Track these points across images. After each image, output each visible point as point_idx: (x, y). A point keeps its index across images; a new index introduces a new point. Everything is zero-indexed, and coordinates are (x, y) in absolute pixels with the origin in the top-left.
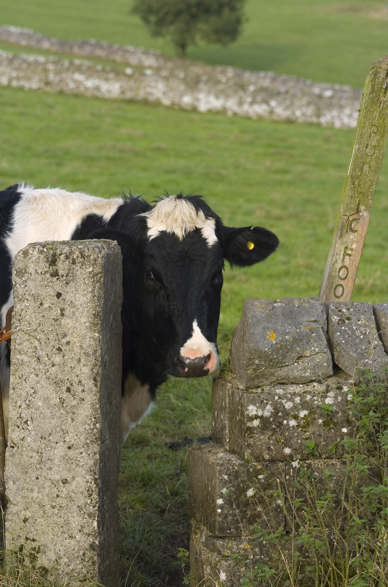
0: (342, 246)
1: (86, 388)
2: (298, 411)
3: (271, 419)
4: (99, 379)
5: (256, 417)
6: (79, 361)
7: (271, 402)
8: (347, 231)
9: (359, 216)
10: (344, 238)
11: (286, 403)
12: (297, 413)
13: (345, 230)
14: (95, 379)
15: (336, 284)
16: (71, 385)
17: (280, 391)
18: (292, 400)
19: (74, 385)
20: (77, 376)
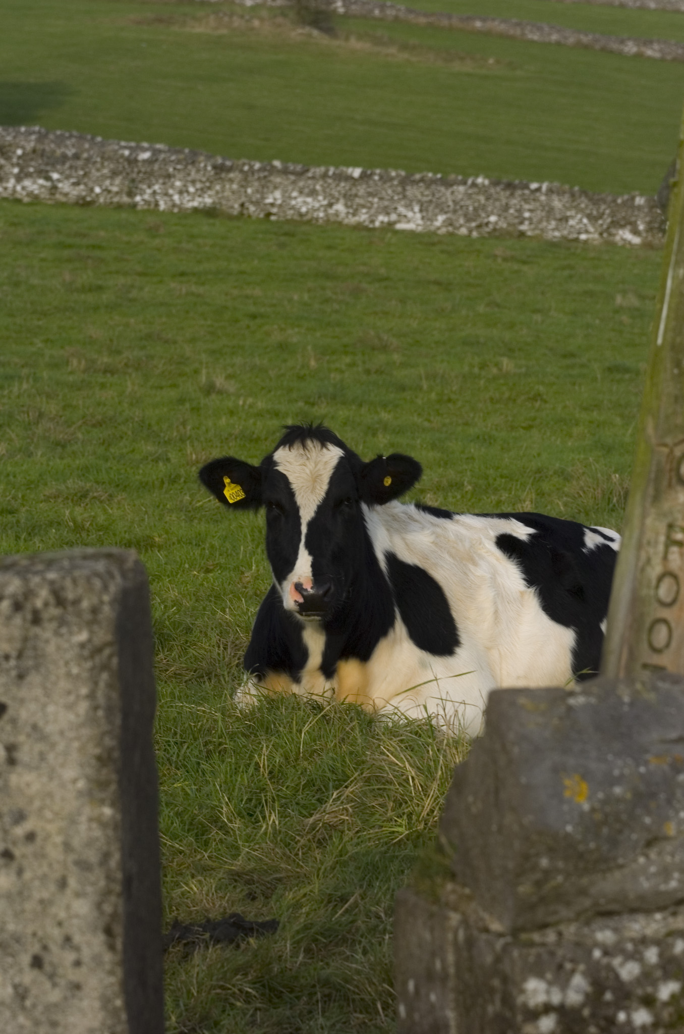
0: (660, 521)
1: (86, 954)
2: (655, 983)
3: (586, 1012)
4: (118, 929)
5: (547, 1009)
6: (63, 884)
7: (582, 967)
8: (670, 485)
10: (663, 502)
11: (622, 965)
12: (649, 990)
14: (108, 932)
15: (652, 618)
16: (45, 948)
17: (605, 936)
18: (637, 956)
19: (54, 948)
20: (60, 924)
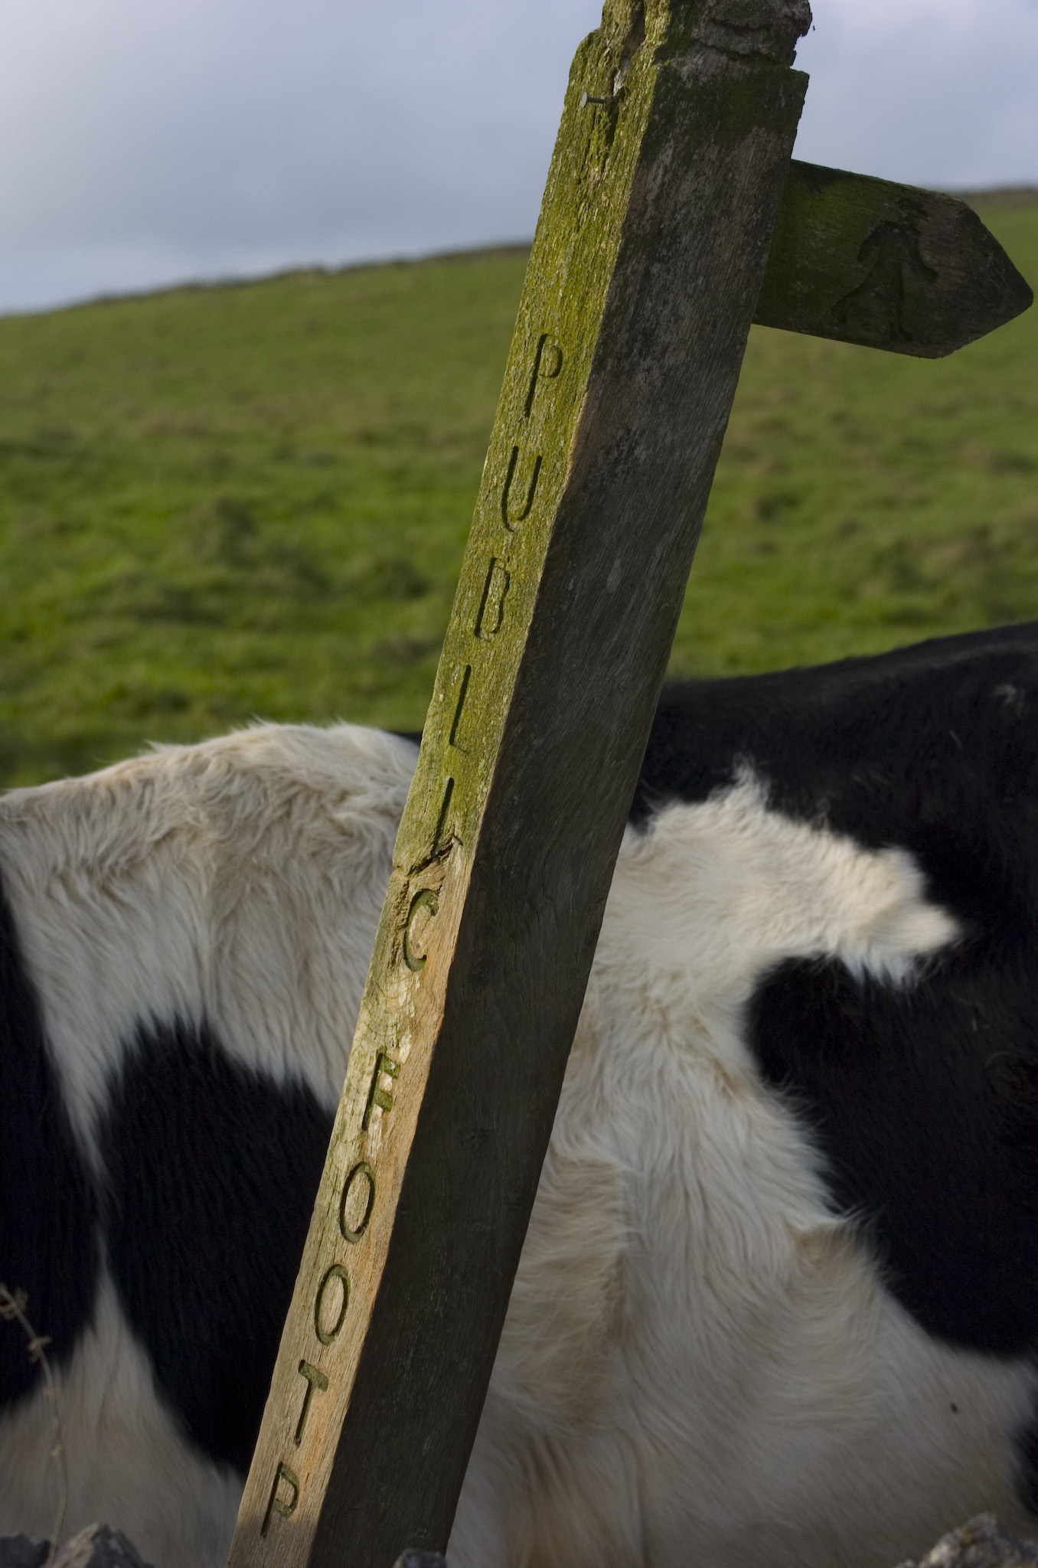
0: (369, 1041)
8: (393, 962)
9: (438, 876)
10: (381, 998)
13: (388, 956)
15: (329, 1264)
